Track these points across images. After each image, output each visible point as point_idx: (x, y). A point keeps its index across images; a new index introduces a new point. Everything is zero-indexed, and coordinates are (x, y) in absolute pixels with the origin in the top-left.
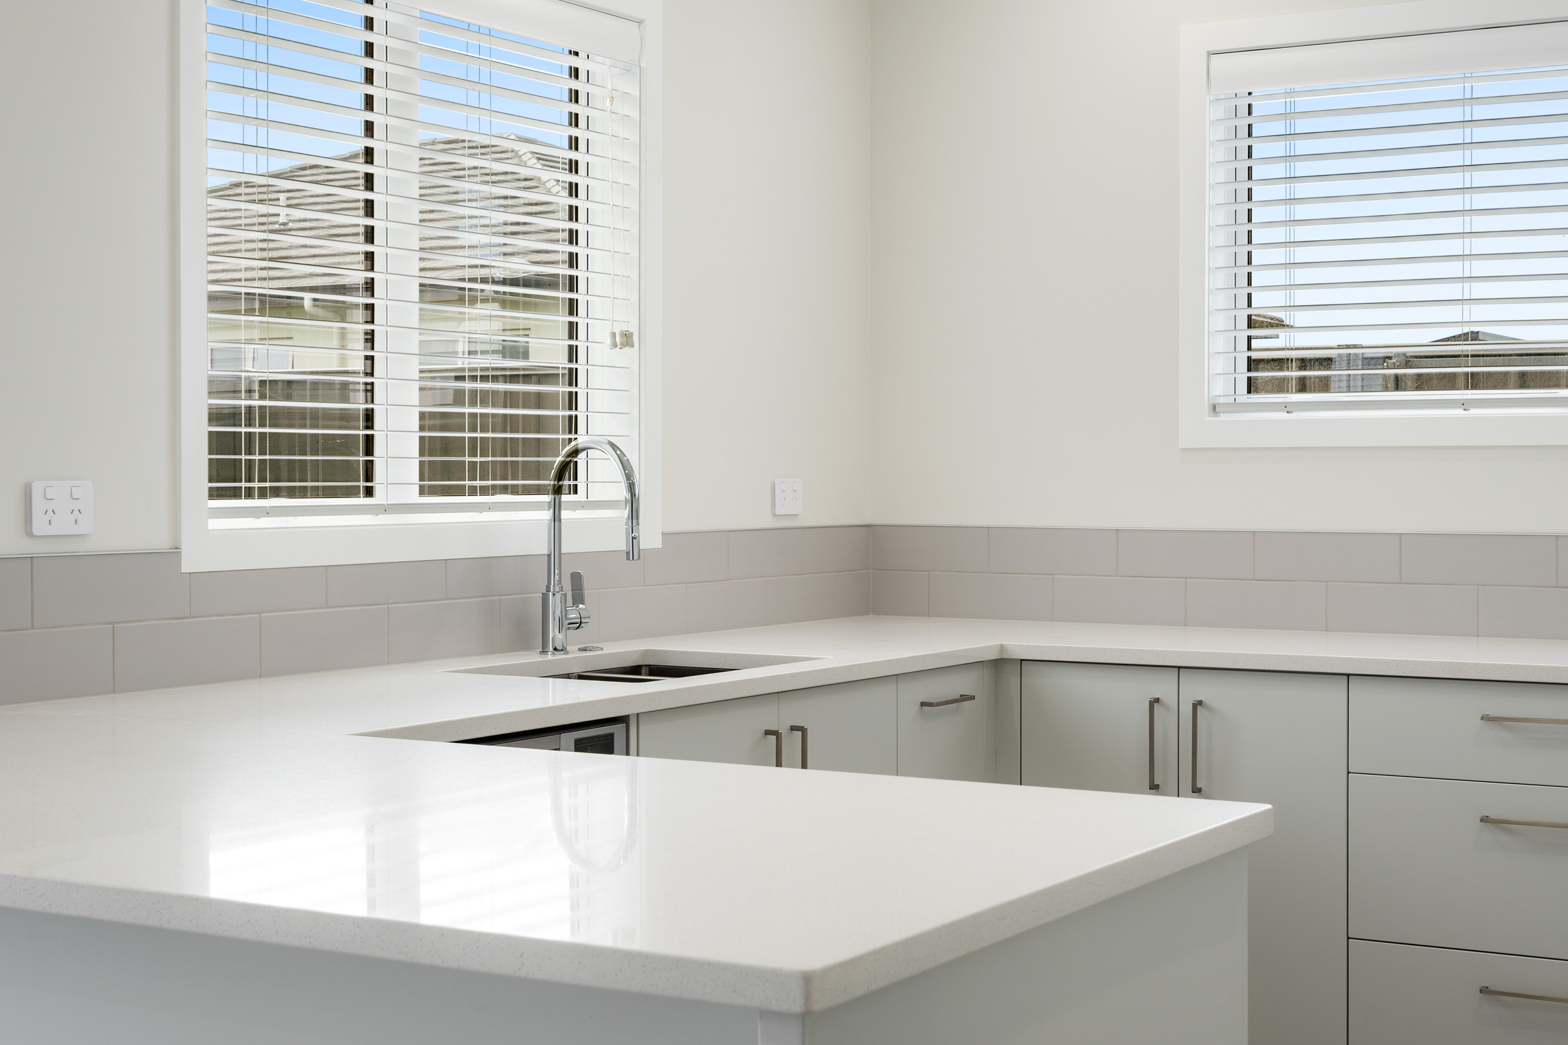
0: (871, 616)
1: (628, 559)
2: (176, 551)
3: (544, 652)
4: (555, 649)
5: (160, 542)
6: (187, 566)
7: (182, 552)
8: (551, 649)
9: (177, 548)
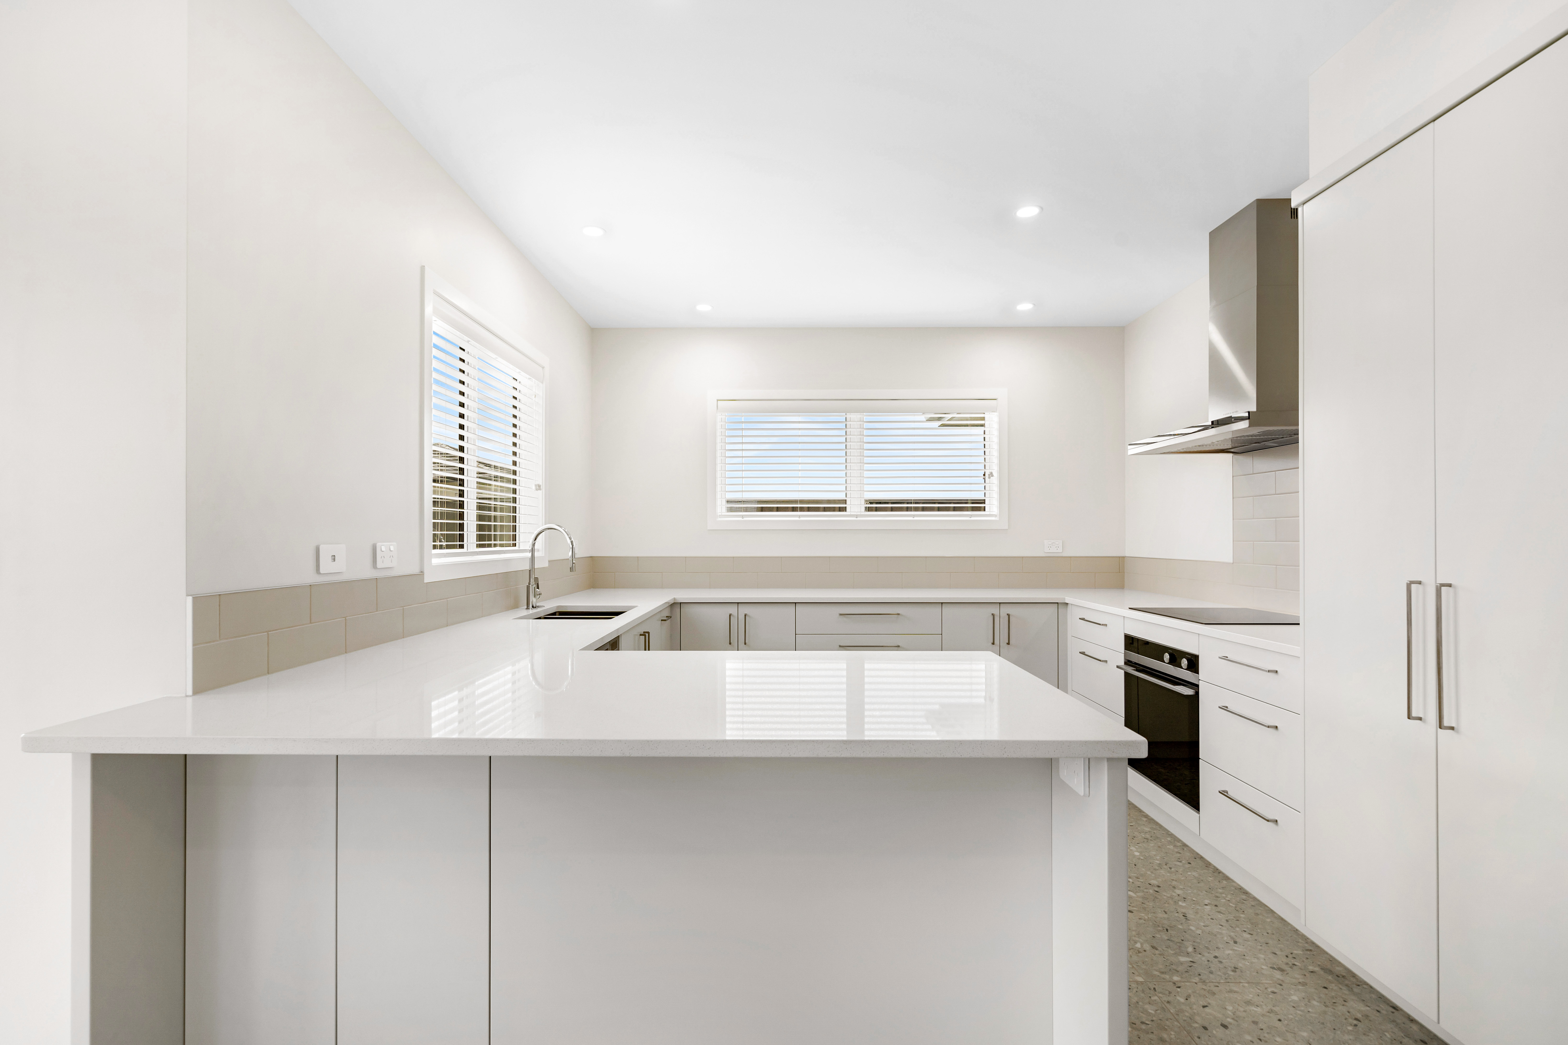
0: (592, 589)
1: (571, 571)
2: (422, 573)
3: (528, 608)
4: (533, 607)
5: (415, 569)
6: (427, 579)
7: (425, 574)
8: (531, 607)
9: (422, 572)
